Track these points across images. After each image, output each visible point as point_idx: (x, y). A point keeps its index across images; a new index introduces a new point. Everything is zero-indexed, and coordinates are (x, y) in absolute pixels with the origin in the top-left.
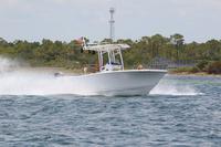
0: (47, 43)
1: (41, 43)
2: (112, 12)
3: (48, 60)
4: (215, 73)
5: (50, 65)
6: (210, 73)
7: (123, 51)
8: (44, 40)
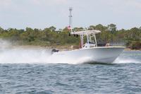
0: (29, 30)
1: (25, 30)
3: (30, 41)
4: (136, 48)
5: (31, 44)
6: (133, 49)
7: (96, 35)
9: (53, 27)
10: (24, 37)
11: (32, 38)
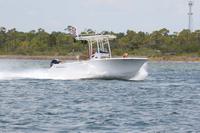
0: (131, 33)
1: (126, 34)
2: (190, 4)
3: (132, 49)
8: (128, 32)
9: (165, 29)
10: (124, 44)
11: (135, 45)
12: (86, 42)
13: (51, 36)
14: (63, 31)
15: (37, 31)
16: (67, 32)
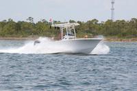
9: (95, 20)
12: (58, 28)
13: (17, 24)
14: (25, 21)
15: (7, 21)
16: (28, 21)
